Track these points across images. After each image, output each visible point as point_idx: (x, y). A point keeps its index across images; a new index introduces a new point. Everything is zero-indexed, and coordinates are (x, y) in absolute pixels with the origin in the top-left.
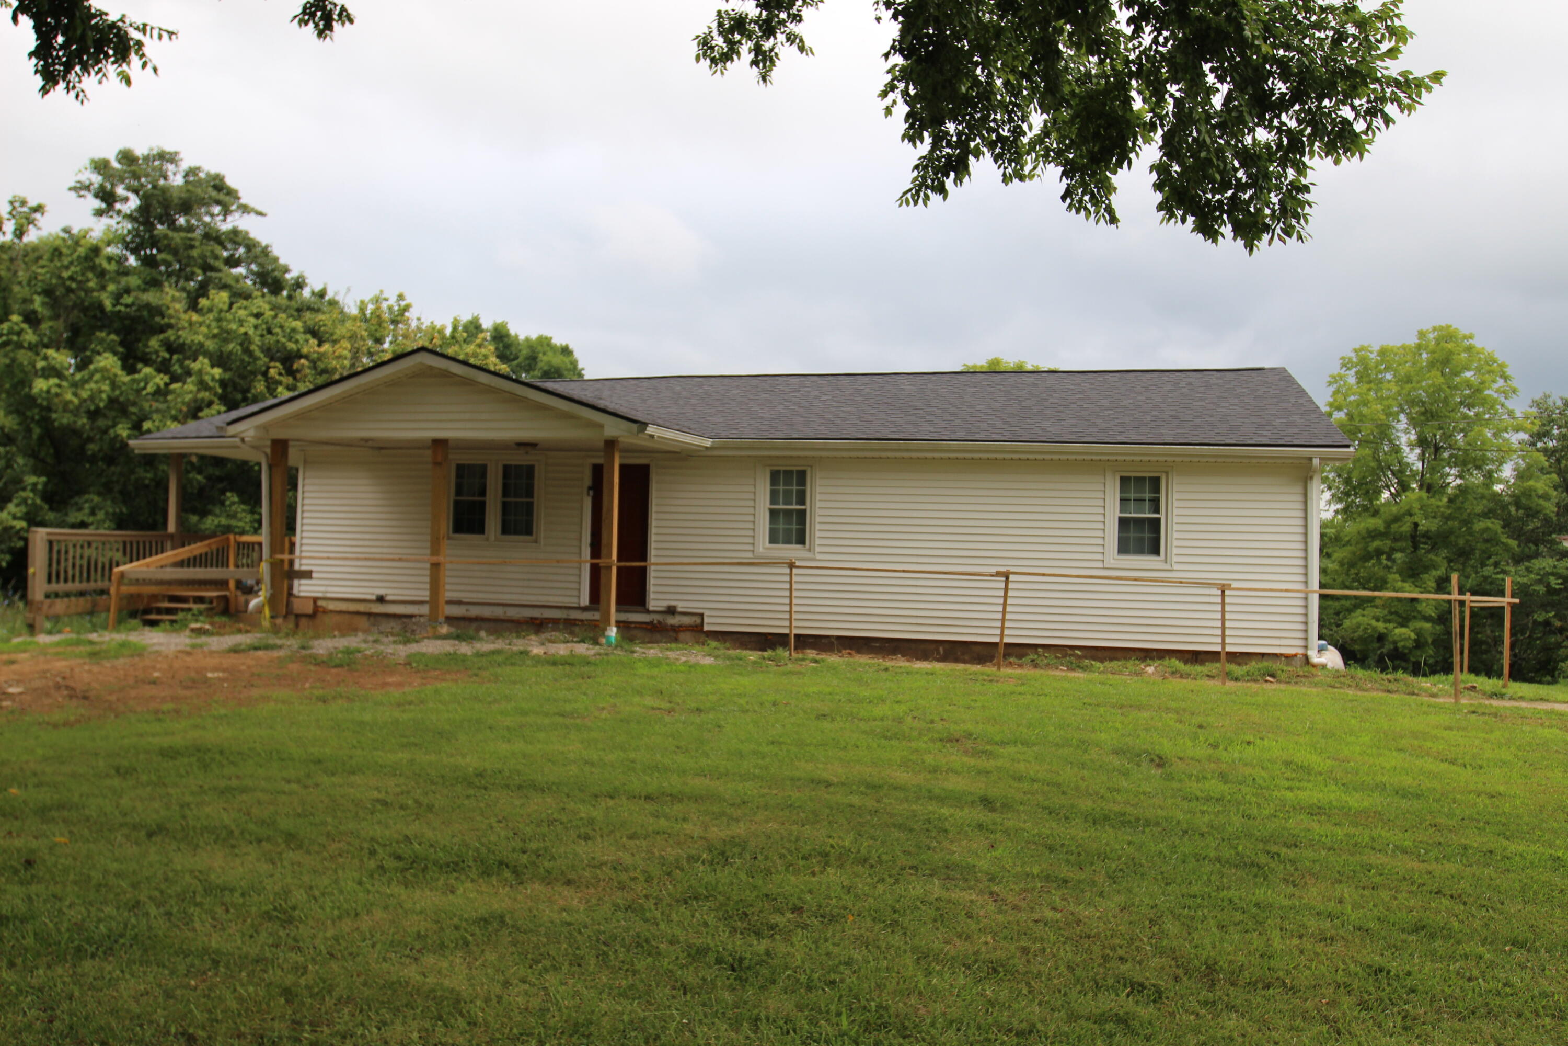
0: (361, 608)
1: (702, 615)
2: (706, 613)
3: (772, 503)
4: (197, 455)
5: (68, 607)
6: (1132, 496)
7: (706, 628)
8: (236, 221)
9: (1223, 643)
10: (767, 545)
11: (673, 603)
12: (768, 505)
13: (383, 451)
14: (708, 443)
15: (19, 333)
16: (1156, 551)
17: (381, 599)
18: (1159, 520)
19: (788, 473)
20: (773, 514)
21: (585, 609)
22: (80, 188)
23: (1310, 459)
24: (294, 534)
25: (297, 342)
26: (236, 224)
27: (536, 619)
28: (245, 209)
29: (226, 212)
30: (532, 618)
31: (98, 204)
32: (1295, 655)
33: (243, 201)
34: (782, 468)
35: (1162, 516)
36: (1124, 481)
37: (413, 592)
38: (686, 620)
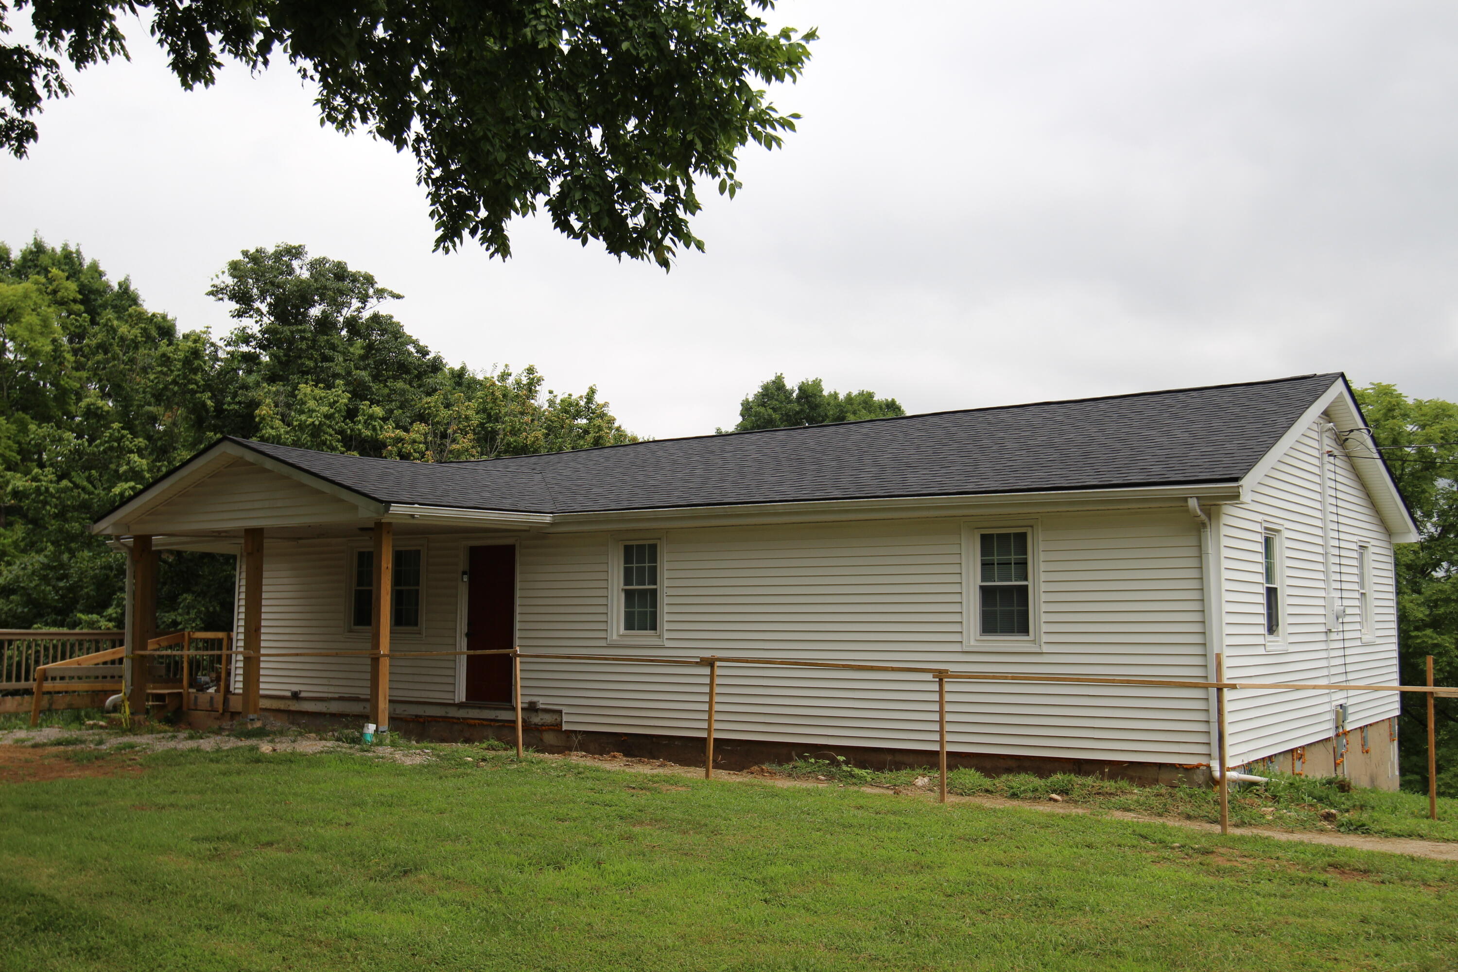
0: (281, 705)
1: (560, 712)
2: (565, 710)
3: (626, 584)
4: (171, 552)
5: (20, 705)
6: (996, 558)
7: (565, 727)
8: (375, 307)
9: (941, 742)
10: (622, 631)
11: (535, 699)
12: (622, 586)
13: (301, 542)
14: (548, 518)
15: (119, 440)
16: (1024, 629)
17: (295, 696)
18: (1027, 586)
19: (641, 547)
20: (629, 594)
21: (460, 706)
22: (216, 292)
23: (1185, 499)
24: (232, 630)
25: (374, 429)
26: (376, 309)
27: (420, 717)
28: (380, 293)
29: (364, 299)
30: (417, 716)
31: (234, 306)
32: (1197, 767)
33: (379, 286)
34: (635, 543)
35: (1030, 583)
36: (986, 540)
37: (325, 689)
38: (548, 719)
